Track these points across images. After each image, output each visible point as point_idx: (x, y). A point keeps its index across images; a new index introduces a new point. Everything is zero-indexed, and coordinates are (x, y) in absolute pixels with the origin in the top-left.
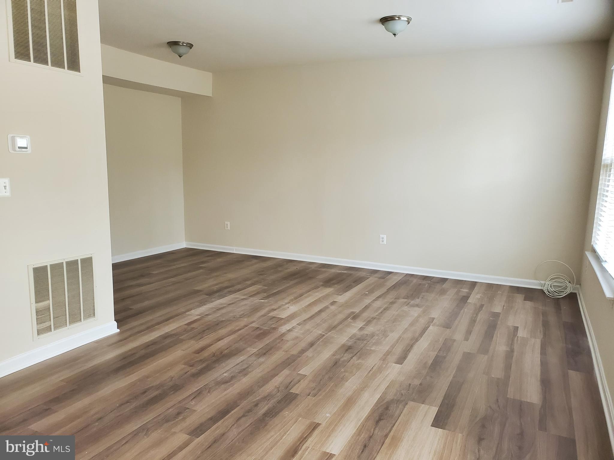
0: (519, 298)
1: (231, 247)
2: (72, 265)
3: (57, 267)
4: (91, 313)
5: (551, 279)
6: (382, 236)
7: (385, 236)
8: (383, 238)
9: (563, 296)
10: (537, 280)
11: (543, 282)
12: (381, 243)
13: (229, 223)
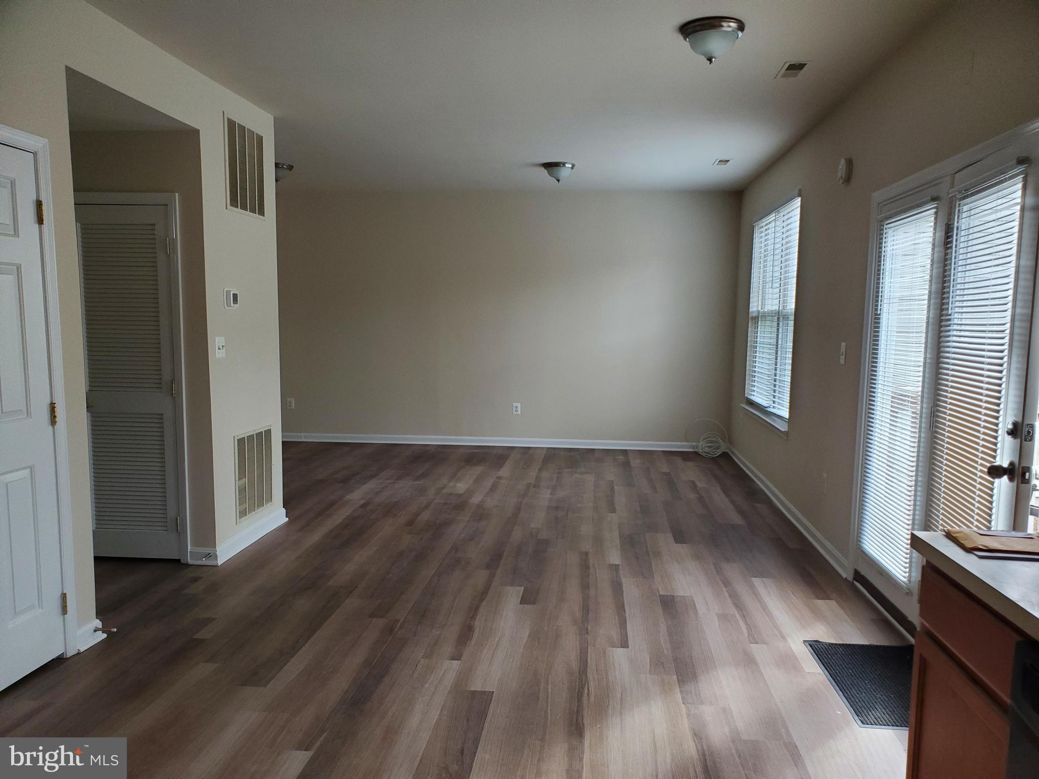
0: (679, 461)
1: (299, 434)
2: (259, 435)
3: (250, 437)
4: (270, 499)
5: (704, 439)
6: (515, 404)
7: (519, 405)
8: (517, 407)
9: (718, 455)
10: (687, 442)
11: (694, 444)
12: (515, 413)
13: (294, 399)
